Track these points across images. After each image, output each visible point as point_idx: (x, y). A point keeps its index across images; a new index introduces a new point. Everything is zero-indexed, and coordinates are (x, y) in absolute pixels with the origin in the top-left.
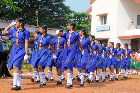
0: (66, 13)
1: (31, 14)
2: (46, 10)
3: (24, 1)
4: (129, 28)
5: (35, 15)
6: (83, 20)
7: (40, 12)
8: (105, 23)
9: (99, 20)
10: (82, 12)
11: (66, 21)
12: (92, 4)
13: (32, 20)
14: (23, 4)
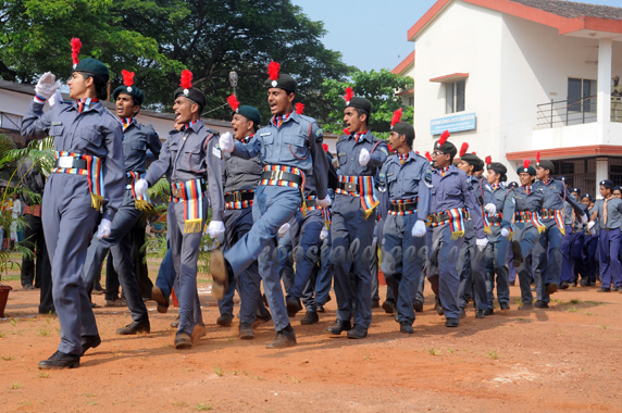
0: (328, 76)
1: (215, 81)
2: (261, 66)
3: (192, 40)
4: (541, 121)
5: (228, 84)
6: (385, 97)
7: (245, 74)
8: (461, 106)
9: (439, 98)
10: (382, 70)
11: (330, 101)
12: (414, 40)
13: (218, 103)
14: (189, 48)
